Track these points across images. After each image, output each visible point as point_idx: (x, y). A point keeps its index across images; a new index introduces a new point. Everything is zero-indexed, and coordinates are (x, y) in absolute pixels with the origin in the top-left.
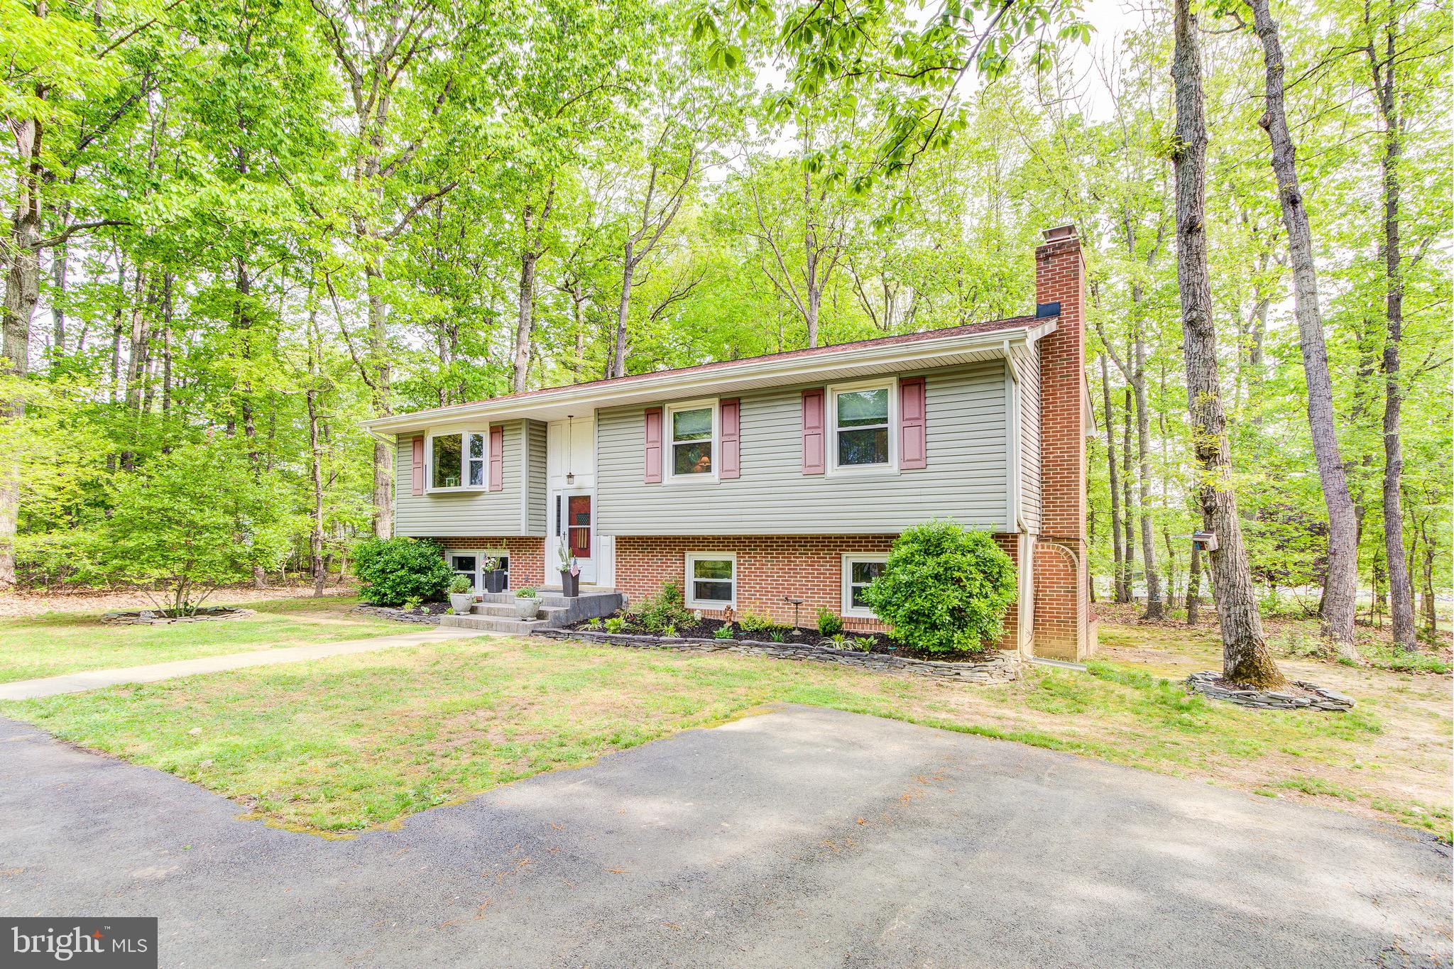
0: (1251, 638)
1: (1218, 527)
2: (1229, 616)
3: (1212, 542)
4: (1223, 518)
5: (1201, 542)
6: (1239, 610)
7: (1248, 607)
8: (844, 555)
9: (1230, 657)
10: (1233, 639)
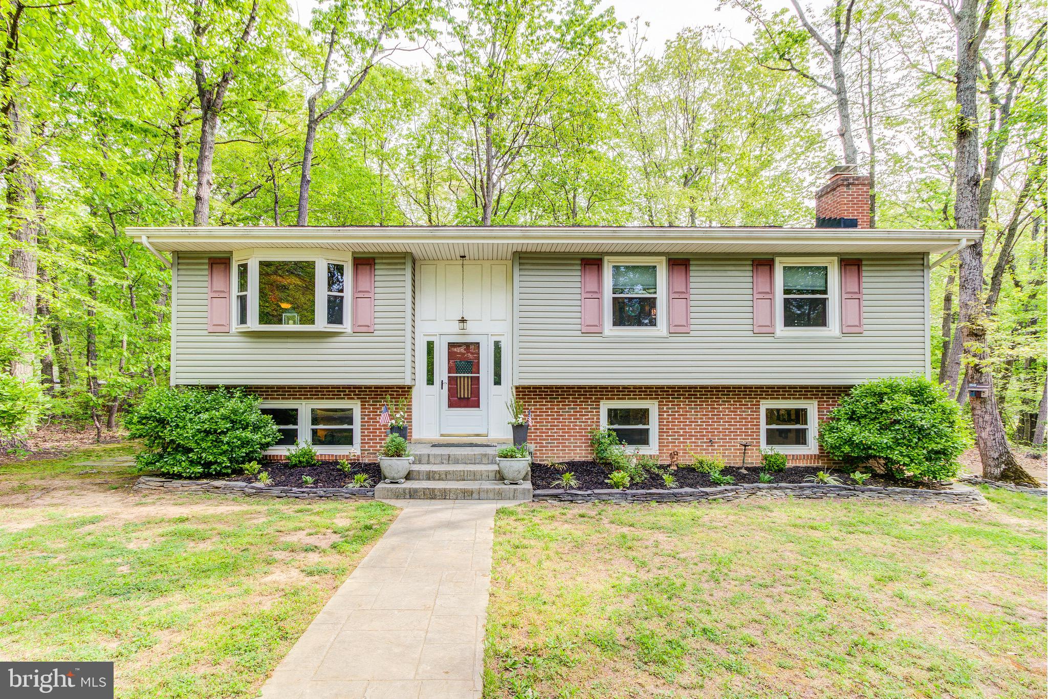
5: (978, 392)
8: (762, 402)
9: (997, 466)
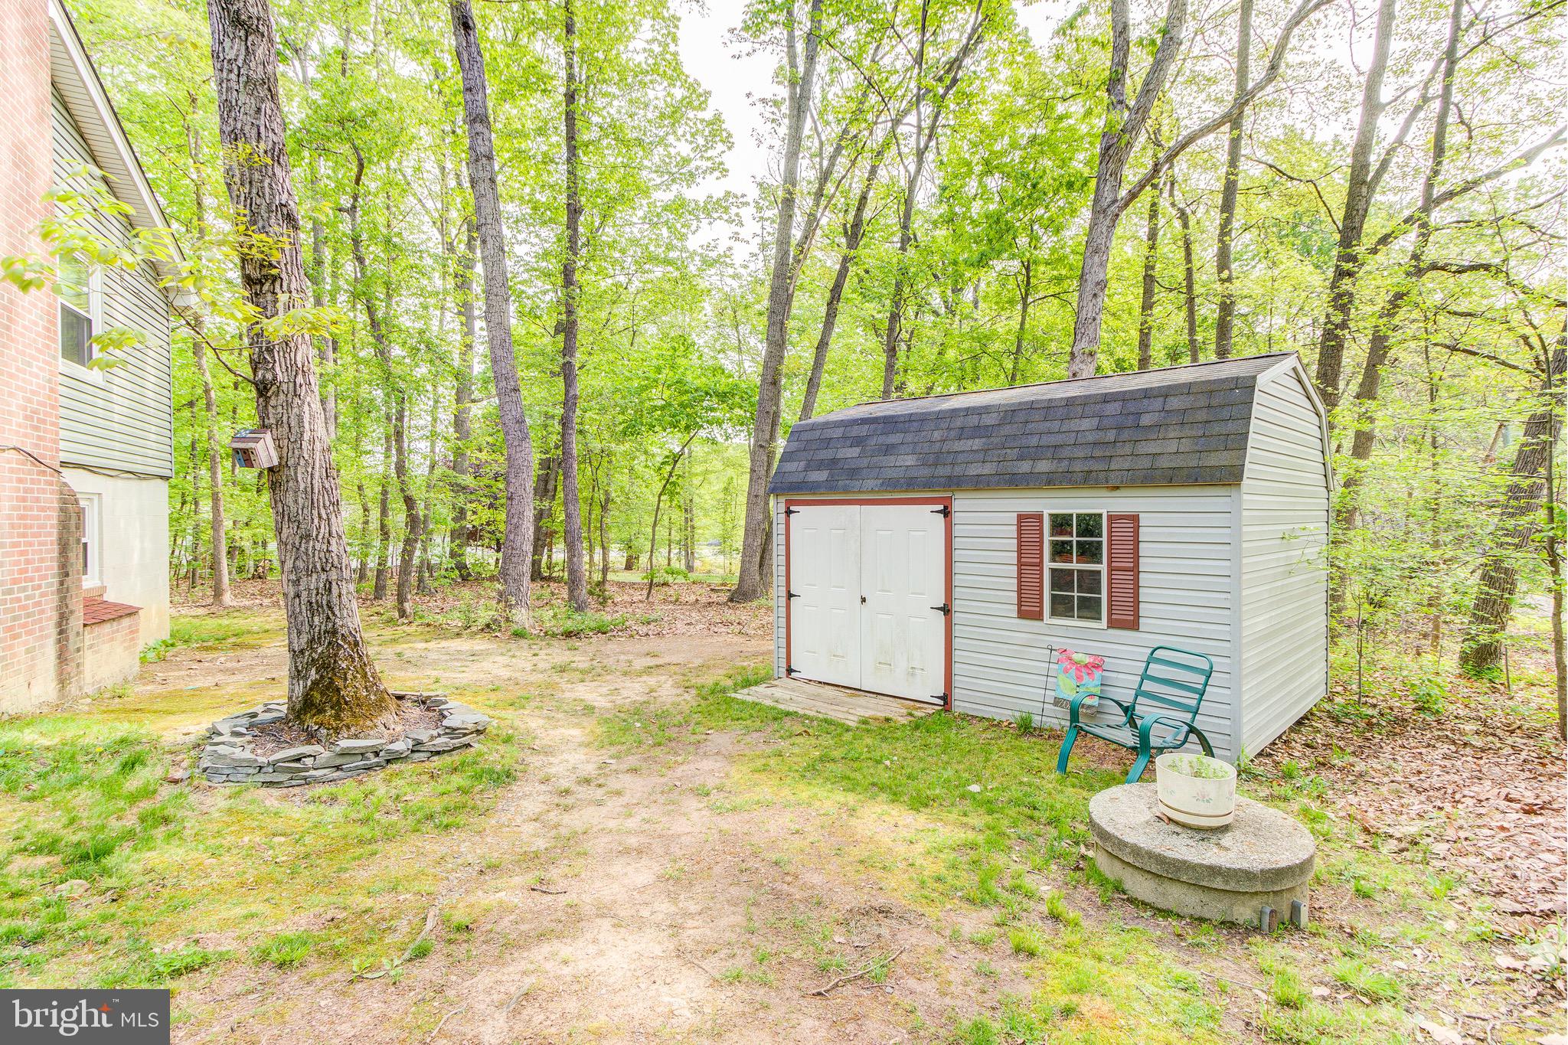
0: (334, 632)
1: (279, 423)
2: (298, 596)
3: (266, 452)
4: (289, 405)
5: (245, 451)
6: (314, 582)
7: (333, 575)
9: (298, 674)
10: (305, 638)
